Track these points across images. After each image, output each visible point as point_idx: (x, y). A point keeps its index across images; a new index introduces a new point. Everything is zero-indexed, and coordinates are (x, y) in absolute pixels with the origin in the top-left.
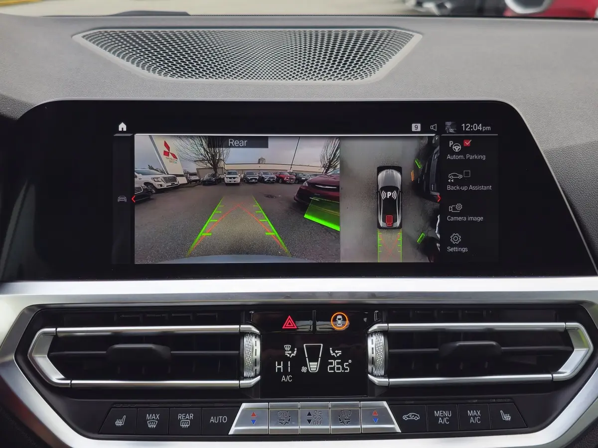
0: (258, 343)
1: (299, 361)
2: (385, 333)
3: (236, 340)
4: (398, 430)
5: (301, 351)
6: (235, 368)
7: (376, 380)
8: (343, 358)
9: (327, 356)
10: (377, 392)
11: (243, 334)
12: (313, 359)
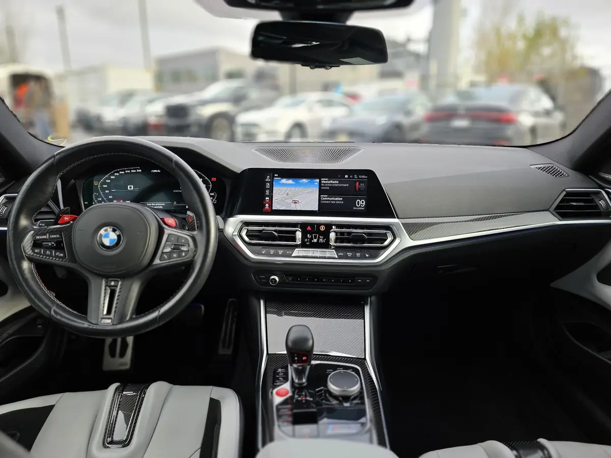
0: (301, 233)
1: (312, 239)
2: (335, 232)
3: (294, 232)
4: (337, 257)
5: (312, 236)
6: (294, 239)
7: (332, 244)
8: (324, 239)
9: (319, 238)
10: (332, 247)
11: (297, 231)
12: (315, 238)
